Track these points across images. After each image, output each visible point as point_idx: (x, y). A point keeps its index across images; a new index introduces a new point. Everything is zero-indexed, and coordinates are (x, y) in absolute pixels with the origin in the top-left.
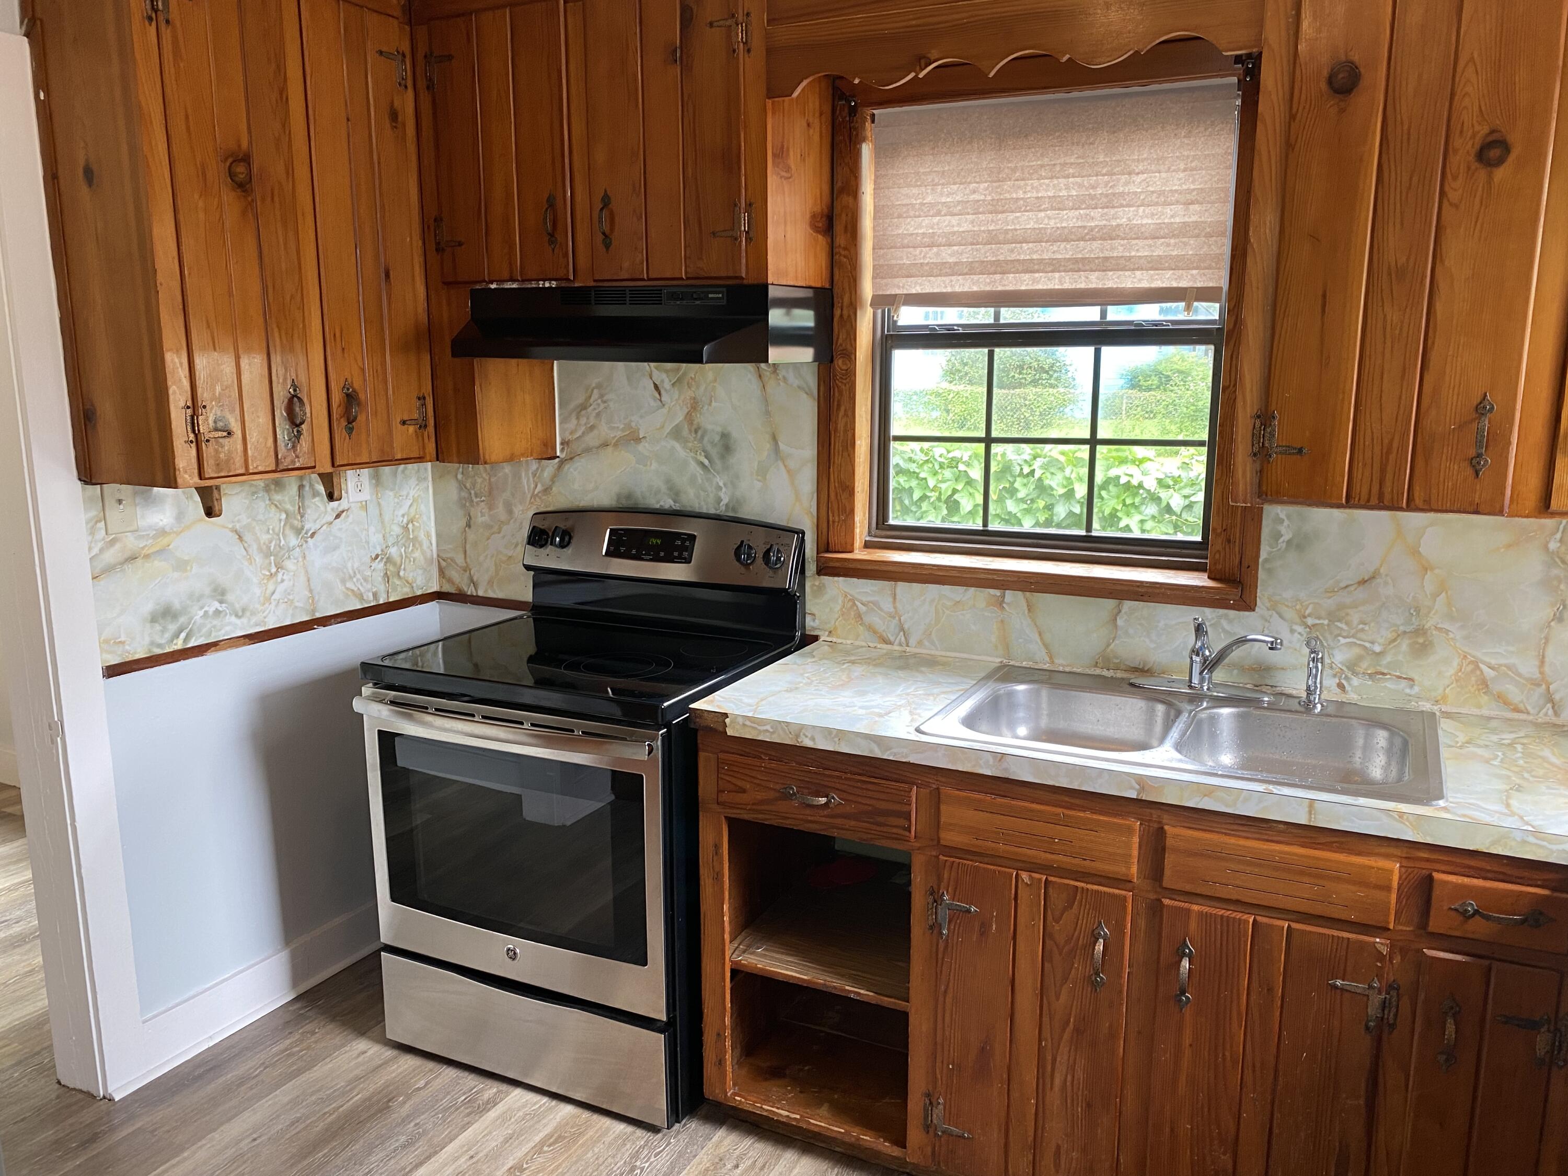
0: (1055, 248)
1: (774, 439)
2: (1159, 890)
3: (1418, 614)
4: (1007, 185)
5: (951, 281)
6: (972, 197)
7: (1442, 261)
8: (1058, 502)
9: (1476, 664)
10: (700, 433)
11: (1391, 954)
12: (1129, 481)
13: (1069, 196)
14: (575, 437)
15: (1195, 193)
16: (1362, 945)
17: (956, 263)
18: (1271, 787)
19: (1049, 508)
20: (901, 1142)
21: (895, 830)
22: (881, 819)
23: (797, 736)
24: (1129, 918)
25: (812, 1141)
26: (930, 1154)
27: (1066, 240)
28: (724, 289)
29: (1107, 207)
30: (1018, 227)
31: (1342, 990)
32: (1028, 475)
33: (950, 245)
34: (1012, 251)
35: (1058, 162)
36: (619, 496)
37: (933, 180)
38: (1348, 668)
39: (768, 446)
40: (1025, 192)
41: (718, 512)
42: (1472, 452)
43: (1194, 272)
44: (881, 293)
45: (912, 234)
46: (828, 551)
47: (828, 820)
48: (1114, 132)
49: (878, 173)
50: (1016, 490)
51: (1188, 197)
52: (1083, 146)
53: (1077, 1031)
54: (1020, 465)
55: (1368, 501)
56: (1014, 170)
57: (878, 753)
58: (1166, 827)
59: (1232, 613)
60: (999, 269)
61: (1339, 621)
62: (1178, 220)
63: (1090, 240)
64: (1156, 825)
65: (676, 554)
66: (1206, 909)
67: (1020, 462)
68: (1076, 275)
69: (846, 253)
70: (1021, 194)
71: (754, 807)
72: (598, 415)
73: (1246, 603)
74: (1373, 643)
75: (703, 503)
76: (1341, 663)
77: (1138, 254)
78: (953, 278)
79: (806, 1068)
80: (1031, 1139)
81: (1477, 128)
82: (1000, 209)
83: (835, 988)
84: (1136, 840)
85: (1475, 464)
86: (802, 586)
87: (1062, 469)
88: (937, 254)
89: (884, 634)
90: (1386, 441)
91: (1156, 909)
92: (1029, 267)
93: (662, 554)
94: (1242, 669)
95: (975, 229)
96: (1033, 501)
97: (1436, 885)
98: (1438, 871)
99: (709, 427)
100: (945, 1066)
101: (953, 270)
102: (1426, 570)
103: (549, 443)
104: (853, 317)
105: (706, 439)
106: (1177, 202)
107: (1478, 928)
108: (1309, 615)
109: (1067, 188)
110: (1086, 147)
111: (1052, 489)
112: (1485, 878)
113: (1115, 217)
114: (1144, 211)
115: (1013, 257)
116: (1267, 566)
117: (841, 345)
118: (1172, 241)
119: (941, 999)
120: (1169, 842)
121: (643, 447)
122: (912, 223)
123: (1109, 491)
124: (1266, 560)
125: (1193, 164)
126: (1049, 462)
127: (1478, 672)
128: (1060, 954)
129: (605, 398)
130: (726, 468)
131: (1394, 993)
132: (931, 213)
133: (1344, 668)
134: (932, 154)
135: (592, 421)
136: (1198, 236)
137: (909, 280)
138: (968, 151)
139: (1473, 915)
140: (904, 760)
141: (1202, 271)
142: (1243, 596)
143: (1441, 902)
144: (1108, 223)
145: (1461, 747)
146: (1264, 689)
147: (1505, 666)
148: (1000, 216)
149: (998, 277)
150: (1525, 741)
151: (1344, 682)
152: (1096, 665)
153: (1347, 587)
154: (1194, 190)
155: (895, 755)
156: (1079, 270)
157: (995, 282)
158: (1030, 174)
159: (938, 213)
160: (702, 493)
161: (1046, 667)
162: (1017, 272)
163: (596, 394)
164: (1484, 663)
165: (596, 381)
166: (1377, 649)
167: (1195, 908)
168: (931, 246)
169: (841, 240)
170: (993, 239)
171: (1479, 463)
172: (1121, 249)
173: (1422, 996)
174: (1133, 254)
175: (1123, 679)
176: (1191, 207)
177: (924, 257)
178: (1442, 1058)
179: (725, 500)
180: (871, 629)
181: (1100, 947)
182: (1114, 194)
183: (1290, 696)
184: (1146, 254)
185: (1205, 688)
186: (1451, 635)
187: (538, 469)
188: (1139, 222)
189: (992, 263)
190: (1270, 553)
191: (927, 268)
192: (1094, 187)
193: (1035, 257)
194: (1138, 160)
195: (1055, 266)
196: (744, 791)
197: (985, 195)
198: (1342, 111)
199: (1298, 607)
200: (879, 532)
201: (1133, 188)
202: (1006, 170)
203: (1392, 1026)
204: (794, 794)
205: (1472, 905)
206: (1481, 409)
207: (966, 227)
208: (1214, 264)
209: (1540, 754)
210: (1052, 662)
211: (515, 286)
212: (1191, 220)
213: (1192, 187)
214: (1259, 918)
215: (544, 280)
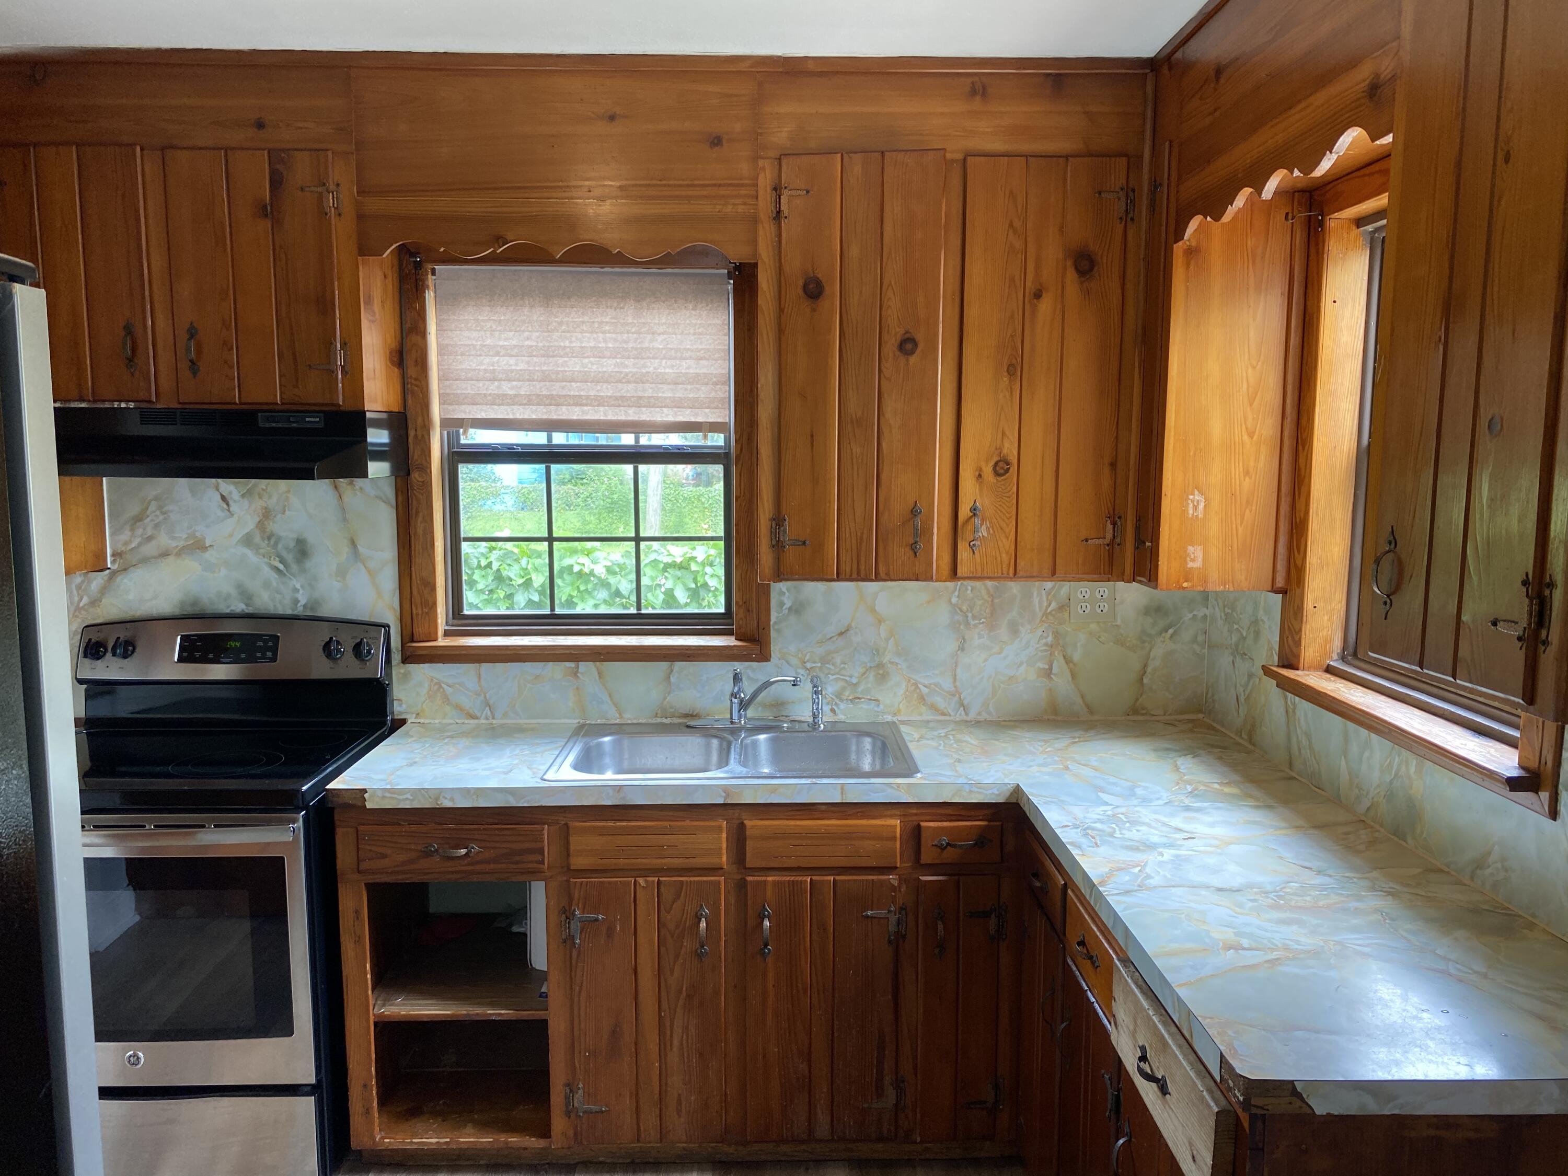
0: (599, 388)
1: (353, 543)
2: (743, 871)
3: (878, 653)
4: (556, 335)
5: (513, 410)
6: (527, 343)
7: (884, 415)
8: (517, 591)
9: (916, 685)
10: (272, 541)
11: (900, 884)
12: (581, 570)
13: (607, 347)
14: (129, 547)
15: (702, 352)
16: (882, 883)
17: (516, 396)
18: (814, 780)
19: (510, 597)
20: (545, 1133)
21: (530, 865)
22: (517, 858)
23: (437, 799)
24: (723, 897)
25: (457, 1163)
26: (572, 1135)
27: (607, 382)
28: (322, 415)
29: (638, 358)
30: (566, 369)
31: (872, 917)
32: (486, 567)
33: (509, 380)
34: (563, 388)
35: (596, 320)
36: (182, 603)
37: (491, 327)
38: (836, 697)
39: (346, 550)
40: (571, 342)
41: (295, 613)
42: (912, 541)
43: (707, 410)
44: (449, 417)
45: (475, 370)
46: (413, 641)
47: (470, 868)
48: (639, 301)
49: (441, 317)
50: (475, 582)
51: (698, 354)
52: (615, 309)
53: (688, 996)
54: (477, 558)
55: (851, 575)
56: (561, 324)
57: (513, 803)
58: (745, 822)
59: (754, 664)
60: (553, 402)
61: (828, 663)
62: (691, 371)
63: (626, 382)
64: (738, 822)
65: (259, 655)
66: (776, 878)
67: (476, 555)
68: (617, 410)
69: (417, 383)
70: (567, 344)
71: (396, 869)
72: (156, 526)
73: (764, 656)
74: (851, 677)
75: (278, 605)
76: (831, 694)
77: (664, 395)
78: (513, 407)
79: (441, 1102)
80: (657, 1097)
81: (898, 330)
82: (551, 354)
83: (477, 1014)
84: (724, 835)
85: (913, 547)
86: (389, 675)
87: (517, 560)
88: (498, 387)
89: (471, 711)
90: (859, 534)
91: (742, 886)
92: (578, 401)
93: (243, 656)
94: (765, 706)
95: (530, 368)
96: (491, 591)
97: (922, 830)
98: (922, 821)
99: (283, 534)
100: (583, 1053)
101: (514, 400)
102: (880, 622)
103: (100, 555)
104: (426, 437)
105: (280, 546)
106: (690, 358)
107: (950, 855)
108: (808, 661)
109: (605, 341)
110: (618, 310)
111: (511, 580)
112: (950, 821)
113: (644, 366)
114: (666, 363)
115: (564, 393)
116: (776, 627)
117: (417, 460)
118: (689, 387)
119: (576, 999)
120: (749, 833)
121: (208, 555)
122: (475, 360)
123: (564, 580)
124: (775, 623)
125: (700, 330)
126: (505, 554)
127: (918, 691)
128: (672, 937)
129: (164, 510)
130: (303, 571)
131: (903, 912)
132: (491, 353)
133: (834, 697)
134: (489, 306)
135: (149, 532)
136: (707, 384)
137: (475, 407)
138: (521, 306)
139: (946, 847)
140: (537, 805)
141: (712, 410)
142: (762, 651)
143: (927, 841)
144: (638, 370)
145: (918, 741)
146: (782, 718)
147: (935, 684)
148: (551, 359)
149: (553, 408)
150: (953, 733)
151: (834, 707)
152: (656, 716)
153: (831, 638)
154: (702, 349)
155: (528, 802)
156: (619, 406)
157: (551, 412)
158: (575, 328)
159: (497, 354)
160: (278, 596)
161: (617, 721)
162: (569, 405)
163: (153, 506)
164: (921, 684)
165: (154, 493)
166: (854, 681)
167: (770, 879)
168: (493, 380)
169: (412, 371)
170: (546, 378)
171: (916, 547)
172: (650, 391)
173: (921, 910)
174: (660, 395)
175: (680, 724)
176: (701, 362)
177: (487, 389)
178: (936, 951)
179: (303, 601)
180: (458, 707)
181: (703, 924)
182: (642, 349)
183: (800, 722)
184: (670, 395)
185: (743, 722)
186: (899, 666)
187: (83, 582)
188: (663, 371)
189: (547, 396)
190: (777, 617)
191: (489, 398)
192: (626, 342)
193: (582, 393)
194: (659, 324)
195: (600, 401)
196: (384, 856)
197: (537, 342)
198: (814, 310)
199: (800, 656)
200: (456, 622)
201: (656, 345)
202: (554, 324)
203: (904, 937)
204: (436, 850)
205: (945, 840)
206: (914, 512)
207: (522, 366)
208: (720, 406)
209: (964, 739)
210: (621, 717)
211: (83, 405)
212: (701, 372)
213: (700, 347)
214: (814, 878)
215: (120, 401)
